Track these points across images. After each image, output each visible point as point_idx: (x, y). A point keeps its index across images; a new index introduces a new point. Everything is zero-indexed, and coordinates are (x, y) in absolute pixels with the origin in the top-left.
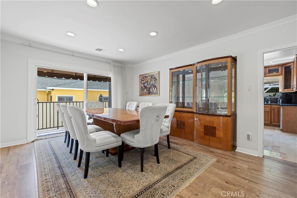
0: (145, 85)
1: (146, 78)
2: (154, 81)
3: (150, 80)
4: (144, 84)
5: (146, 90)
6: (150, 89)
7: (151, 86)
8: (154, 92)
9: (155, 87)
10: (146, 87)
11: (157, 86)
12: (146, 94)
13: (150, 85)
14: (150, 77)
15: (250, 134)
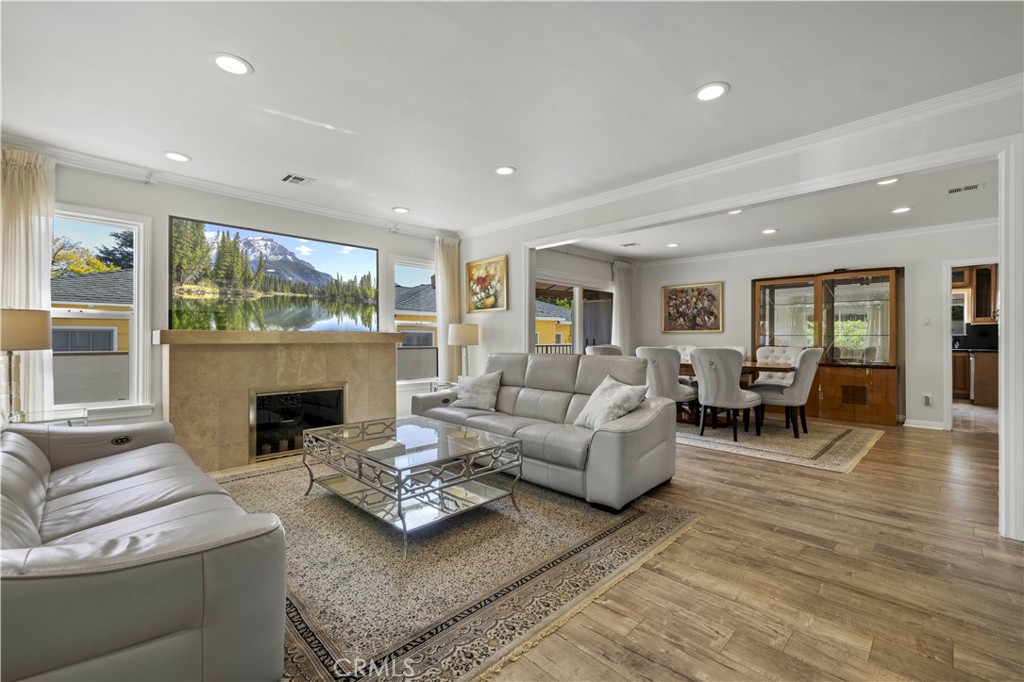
0: (681, 310)
1: (684, 295)
2: (709, 301)
3: (694, 300)
4: (676, 307)
5: (685, 320)
6: (695, 317)
7: (699, 311)
8: (709, 324)
9: (712, 314)
10: (682, 315)
11: (716, 312)
12: (682, 328)
13: (695, 310)
14: (696, 293)
15: (929, 396)
